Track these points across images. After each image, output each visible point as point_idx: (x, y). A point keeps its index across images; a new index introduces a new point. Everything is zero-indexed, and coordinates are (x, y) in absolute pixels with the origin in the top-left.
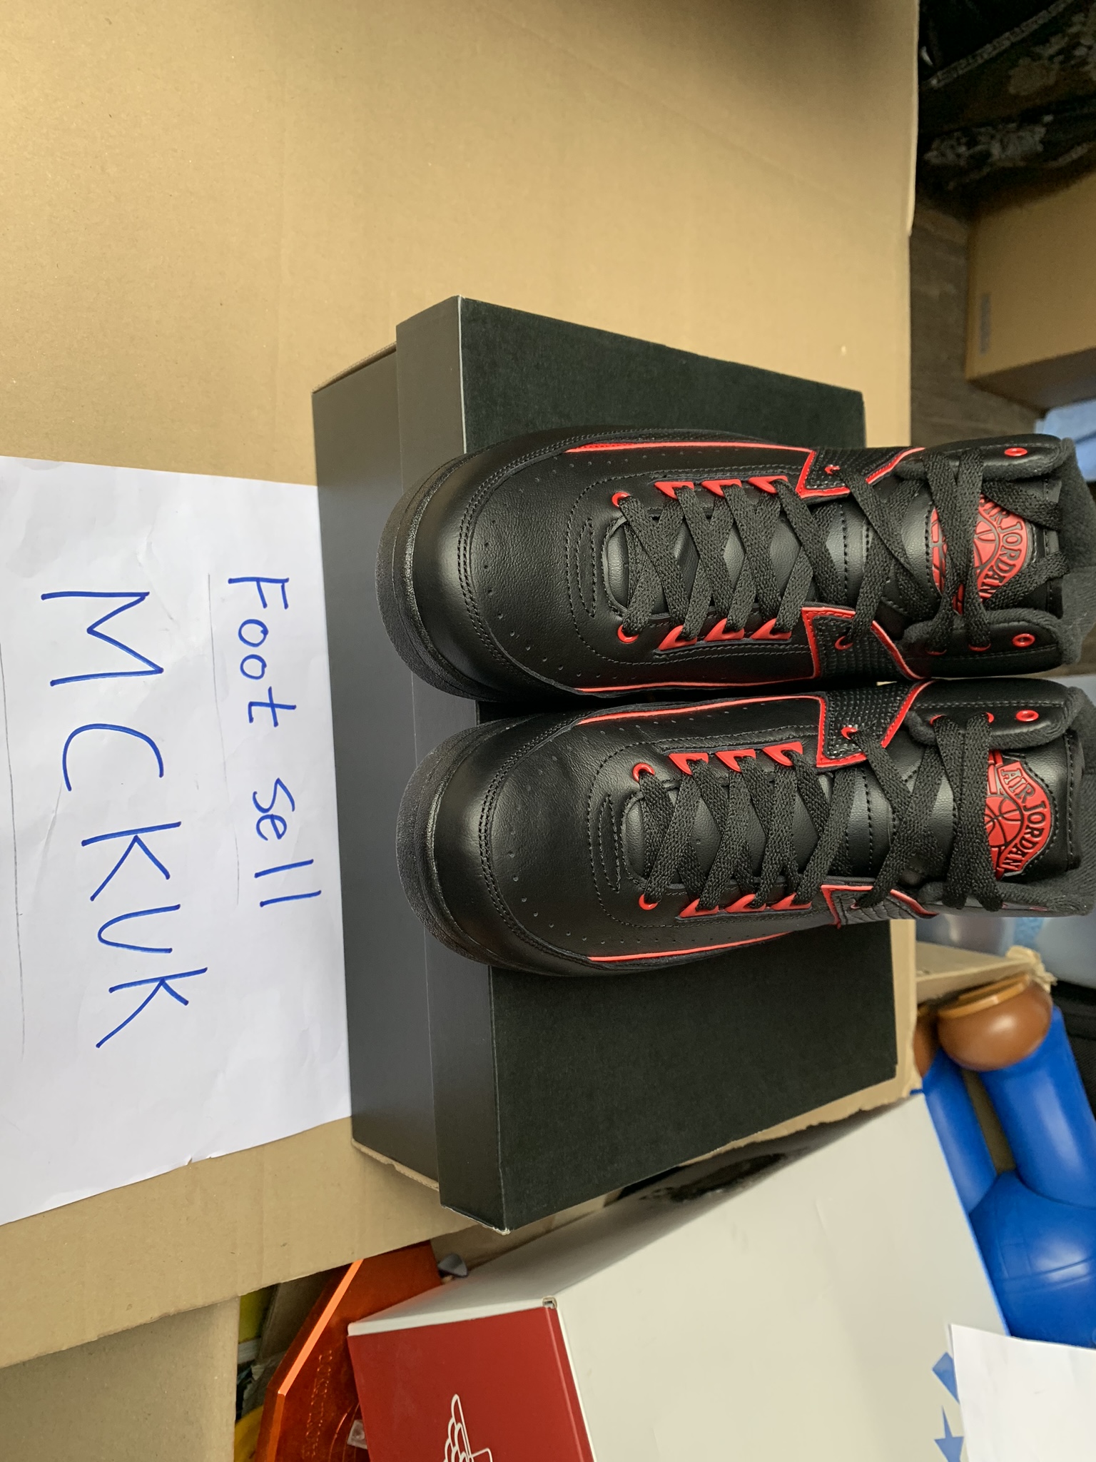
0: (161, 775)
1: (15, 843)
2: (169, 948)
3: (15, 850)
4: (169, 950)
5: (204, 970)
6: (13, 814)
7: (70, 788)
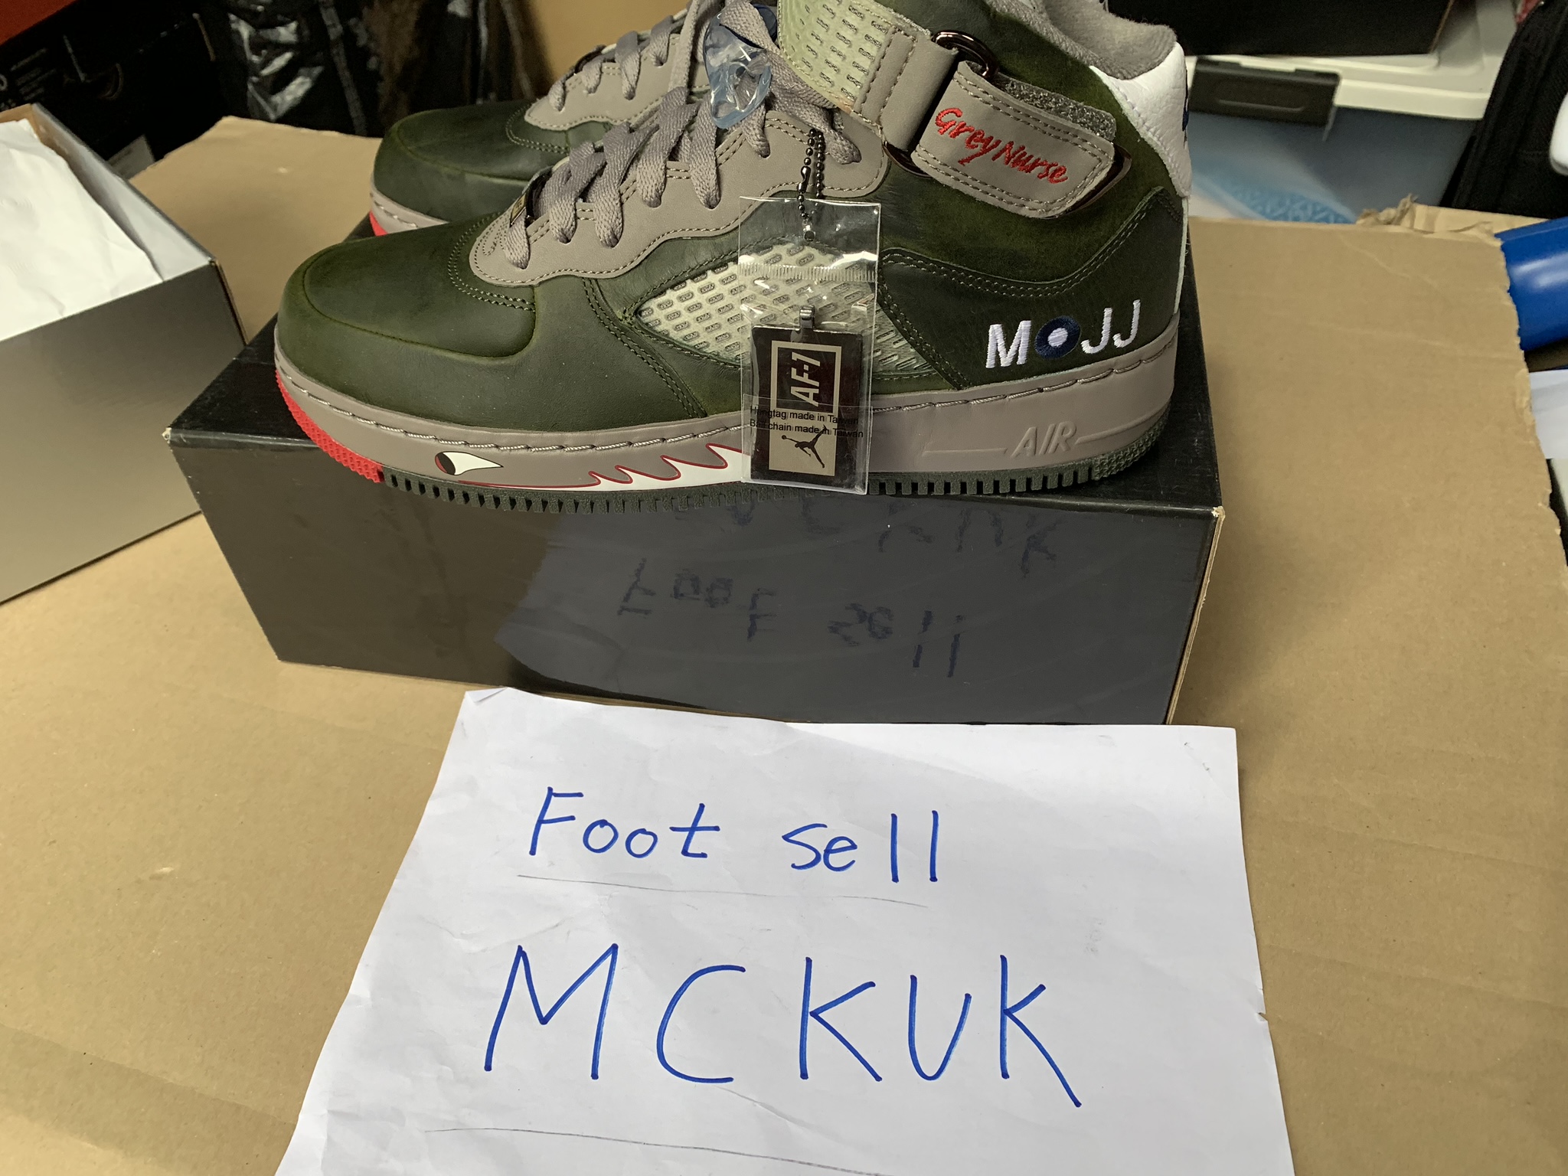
0: (742, 970)
1: (783, 1160)
2: (964, 998)
3: (792, 1161)
4: (968, 997)
5: (1003, 958)
6: (743, 1154)
7: (730, 1080)
